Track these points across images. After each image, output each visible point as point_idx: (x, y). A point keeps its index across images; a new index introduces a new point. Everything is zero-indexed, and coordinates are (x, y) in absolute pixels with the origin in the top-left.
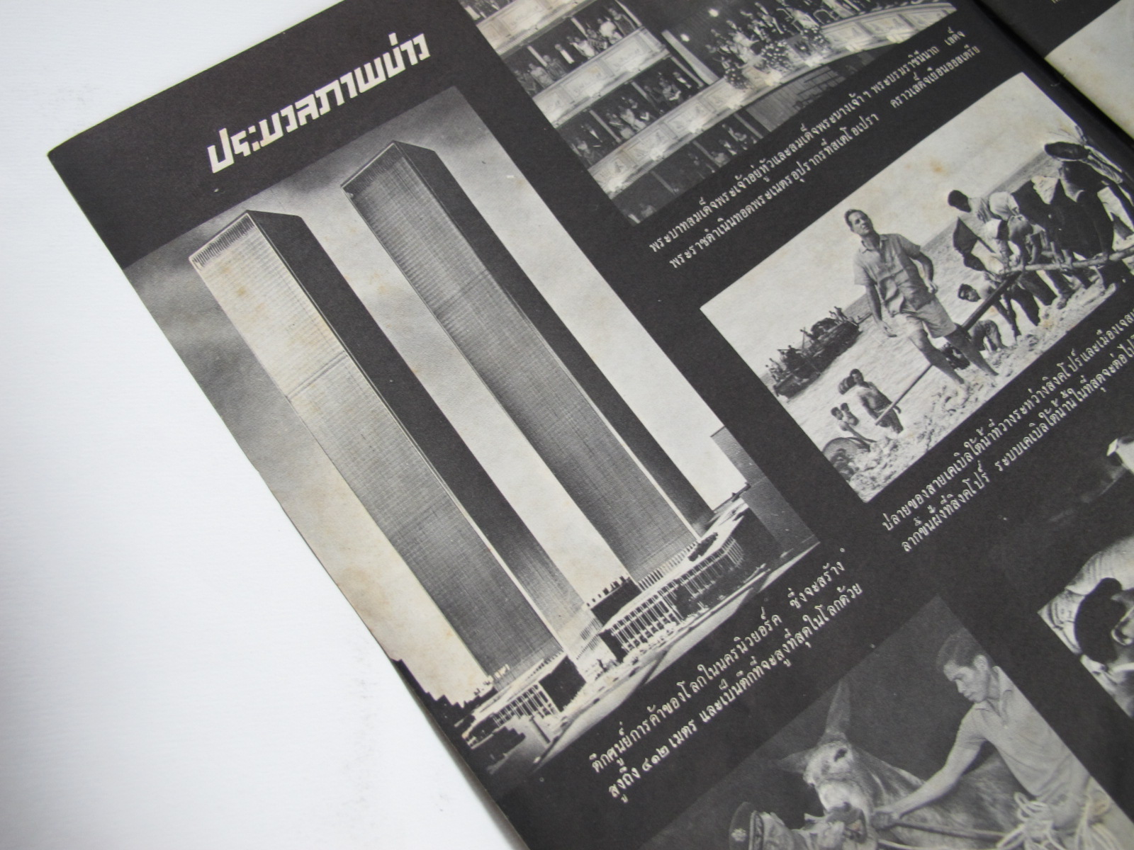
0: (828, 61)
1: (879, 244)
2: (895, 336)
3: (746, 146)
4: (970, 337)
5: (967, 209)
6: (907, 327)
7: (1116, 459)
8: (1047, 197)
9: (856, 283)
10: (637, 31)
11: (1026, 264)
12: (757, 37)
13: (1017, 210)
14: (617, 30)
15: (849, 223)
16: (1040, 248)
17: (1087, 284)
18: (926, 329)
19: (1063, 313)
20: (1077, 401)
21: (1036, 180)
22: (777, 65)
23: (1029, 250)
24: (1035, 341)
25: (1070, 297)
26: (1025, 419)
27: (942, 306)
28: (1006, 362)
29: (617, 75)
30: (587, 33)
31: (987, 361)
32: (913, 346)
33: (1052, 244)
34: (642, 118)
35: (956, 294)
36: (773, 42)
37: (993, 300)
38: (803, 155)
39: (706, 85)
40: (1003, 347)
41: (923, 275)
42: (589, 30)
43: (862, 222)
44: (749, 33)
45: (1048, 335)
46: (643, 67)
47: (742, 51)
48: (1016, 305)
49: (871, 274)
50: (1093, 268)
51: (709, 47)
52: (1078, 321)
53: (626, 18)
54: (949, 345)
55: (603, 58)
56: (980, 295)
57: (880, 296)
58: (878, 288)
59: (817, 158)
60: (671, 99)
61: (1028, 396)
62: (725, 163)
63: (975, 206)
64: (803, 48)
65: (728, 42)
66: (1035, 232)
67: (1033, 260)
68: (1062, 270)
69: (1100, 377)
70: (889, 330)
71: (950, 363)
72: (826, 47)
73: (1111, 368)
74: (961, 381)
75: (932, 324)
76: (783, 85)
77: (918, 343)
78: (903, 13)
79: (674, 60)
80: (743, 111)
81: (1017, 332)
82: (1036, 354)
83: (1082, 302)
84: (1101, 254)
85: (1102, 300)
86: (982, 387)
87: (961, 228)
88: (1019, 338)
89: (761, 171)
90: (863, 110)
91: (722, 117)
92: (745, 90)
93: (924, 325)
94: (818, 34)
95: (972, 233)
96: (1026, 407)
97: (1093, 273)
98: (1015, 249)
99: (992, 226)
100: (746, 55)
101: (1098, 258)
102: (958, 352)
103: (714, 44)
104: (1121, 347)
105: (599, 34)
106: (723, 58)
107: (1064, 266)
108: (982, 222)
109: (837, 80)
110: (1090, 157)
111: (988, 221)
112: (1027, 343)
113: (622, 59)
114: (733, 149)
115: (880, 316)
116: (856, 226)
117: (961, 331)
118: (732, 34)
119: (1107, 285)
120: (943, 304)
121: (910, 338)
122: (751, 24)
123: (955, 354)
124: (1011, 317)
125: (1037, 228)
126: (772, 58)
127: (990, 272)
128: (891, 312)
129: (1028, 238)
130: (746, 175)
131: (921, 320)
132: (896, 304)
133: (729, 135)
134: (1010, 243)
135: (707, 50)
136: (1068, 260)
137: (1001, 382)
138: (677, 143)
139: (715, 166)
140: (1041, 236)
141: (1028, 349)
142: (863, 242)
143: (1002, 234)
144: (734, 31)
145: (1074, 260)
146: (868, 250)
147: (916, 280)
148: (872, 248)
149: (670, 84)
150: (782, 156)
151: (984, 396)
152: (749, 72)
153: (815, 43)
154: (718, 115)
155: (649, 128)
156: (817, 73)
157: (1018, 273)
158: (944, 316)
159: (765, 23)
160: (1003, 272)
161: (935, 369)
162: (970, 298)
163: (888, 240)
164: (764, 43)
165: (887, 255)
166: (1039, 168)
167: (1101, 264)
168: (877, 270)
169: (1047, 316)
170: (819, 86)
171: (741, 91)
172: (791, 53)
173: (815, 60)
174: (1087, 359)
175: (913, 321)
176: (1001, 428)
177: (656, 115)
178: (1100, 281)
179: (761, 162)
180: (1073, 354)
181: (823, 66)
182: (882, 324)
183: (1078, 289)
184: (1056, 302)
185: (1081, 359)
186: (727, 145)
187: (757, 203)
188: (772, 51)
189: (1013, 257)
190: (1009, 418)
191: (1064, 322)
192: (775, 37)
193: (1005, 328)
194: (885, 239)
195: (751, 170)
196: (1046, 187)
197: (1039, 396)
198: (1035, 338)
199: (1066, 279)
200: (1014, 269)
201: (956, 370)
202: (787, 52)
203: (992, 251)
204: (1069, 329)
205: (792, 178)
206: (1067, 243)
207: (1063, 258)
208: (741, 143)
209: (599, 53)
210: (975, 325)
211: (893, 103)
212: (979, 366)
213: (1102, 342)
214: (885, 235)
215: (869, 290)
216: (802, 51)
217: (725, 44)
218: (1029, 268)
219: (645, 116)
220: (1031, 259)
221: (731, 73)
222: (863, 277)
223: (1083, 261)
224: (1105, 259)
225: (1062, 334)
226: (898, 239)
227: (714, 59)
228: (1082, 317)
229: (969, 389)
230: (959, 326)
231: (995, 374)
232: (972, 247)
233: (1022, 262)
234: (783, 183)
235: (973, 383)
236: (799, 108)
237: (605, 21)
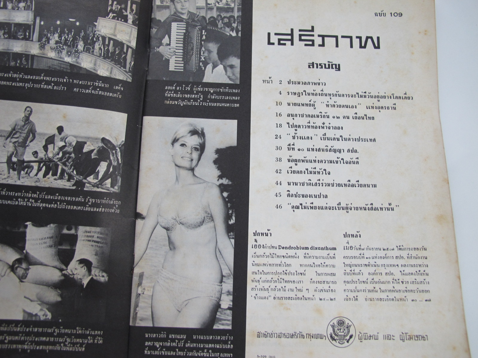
0: (72, 63)
1: (27, 121)
2: (5, 147)
3: (23, 66)
4: (23, 165)
5: (60, 134)
6: (11, 148)
7: (26, 227)
8: (85, 150)
9: (10, 126)
10: (31, 11)
11: (59, 161)
12: (61, 40)
13: (73, 146)
14: (25, 7)
15: (26, 109)
16: (67, 161)
17: (69, 180)
18: (15, 153)
19: (54, 181)
20: (32, 205)
21: (88, 143)
22: (57, 52)
23: (64, 158)
24: (38, 181)
25: (60, 179)
26: (14, 197)
27: (25, 151)
28: (26, 179)
29: (11, 19)
30: (15, 2)
31: (21, 175)
32: (7, 154)
33: (72, 162)
34: (5, 35)
35: (33, 152)
36: (63, 45)
37: (40, 162)
38: (34, 81)
39: (32, 41)
40: (29, 175)
41: (29, 139)
42: (16, 2)
43: (29, 112)
44: (60, 37)
45: (43, 183)
46: (20, 22)
47: (52, 40)
48: (44, 168)
49: (16, 127)
50: (75, 178)
51: (46, 31)
52: (55, 187)
53: (31, 6)
54: (16, 162)
55: (12, 12)
56: (38, 157)
57: (12, 134)
58: (14, 132)
59: (37, 85)
60: (19, 37)
61: (21, 192)
62: (13, 66)
63: (63, 134)
64: (69, 53)
65: (52, 34)
66: (71, 156)
67: (62, 162)
68: (67, 171)
69: (44, 205)
70: (5, 144)
71: (11, 166)
72: (76, 58)
73: (50, 205)
74: (9, 173)
75: (18, 153)
76: (52, 59)
77: (9, 154)
78: (114, 68)
79: (32, 27)
80: (33, 56)
81: (36, 175)
82: (35, 184)
83: (62, 183)
84: (82, 177)
85: (68, 188)
86: (12, 179)
87: (53, 137)
88: (35, 177)
89: (19, 76)
90: (64, 84)
91: (26, 53)
92: (41, 51)
93: (15, 152)
94: (79, 53)
95: (54, 141)
96: (18, 194)
97: (74, 179)
98: (61, 155)
99: (62, 144)
100: (52, 42)
101: (80, 177)
102: (16, 166)
103: (48, 32)
104: (59, 203)
105: (18, 5)
106: (45, 37)
107: (68, 171)
108: (60, 140)
109: (67, 70)
110: (114, 151)
111: (62, 141)
112: (36, 180)
113: (17, 16)
114: (19, 64)
115: (6, 139)
116: (26, 112)
117: (23, 162)
118: (56, 33)
119: (73, 186)
120: (26, 151)
121: (8, 152)
122: (64, 34)
123: (15, 166)
124: (39, 170)
125: (73, 155)
126: (58, 49)
127: (47, 155)
128: (11, 141)
129: (68, 155)
130: (14, 74)
131: (16, 149)
132: (14, 140)
133: (22, 59)
134: (61, 152)
135: (44, 31)
136: (71, 170)
137: (19, 183)
138: (6, 50)
139: (9, 64)
140: (71, 158)
141: (35, 181)
142: (23, 117)
143: (61, 148)
144: (57, 32)
145: (73, 172)
146: (22, 120)
147: (26, 139)
148: (24, 121)
149: (23, 32)
150: (29, 77)
151: (10, 182)
152: (47, 47)
153: (74, 55)
154: (26, 51)
155: (4, 40)
156: (65, 63)
157: (54, 161)
158: (23, 154)
159: (68, 37)
160: (50, 157)
161: (6, 164)
162: (35, 156)
163: (30, 123)
164: (61, 43)
165: (26, 126)
166: (93, 141)
167: (78, 179)
168: (19, 127)
169: (49, 178)
170: (61, 67)
171: (39, 50)
172: (64, 52)
173: (68, 59)
174: (46, 197)
175: (14, 148)
176: (6, 193)
177: (9, 38)
178: (73, 183)
179: (22, 74)
180: (44, 193)
181: (69, 63)
182: (5, 142)
183: (65, 179)
184: (55, 177)
185: (45, 196)
186: (19, 62)
187: (8, 83)
188: (60, 47)
189: (57, 156)
190: (11, 193)
191: (51, 184)
192: (66, 44)
193: (35, 171)
194: (30, 122)
195: (17, 74)
196: (89, 147)
197: (24, 195)
198: (39, 181)
199: (65, 174)
200: (54, 159)
201: (11, 169)
202: (64, 51)
203: (54, 150)
204: (50, 186)
205: (25, 85)
206: (76, 166)
207: (70, 169)
208: (23, 64)
209: (13, 9)
210: (28, 163)
211: (75, 89)
212: (18, 174)
213: (55, 197)
214: (31, 121)
215: (11, 130)
216: (68, 54)
217: (51, 34)
218: (58, 163)
219: (6, 36)
220: (62, 161)
221: (43, 43)
222: (13, 126)
223: (75, 174)
224: (81, 179)
225: (47, 186)
226: (33, 125)
227: (43, 35)
228: (57, 187)
229: (9, 177)
230: (24, 160)
231: (19, 179)
232: (50, 144)
233: (58, 160)
234: (21, 84)
235: (11, 176)
236: (48, 68)
237: (24, 2)
